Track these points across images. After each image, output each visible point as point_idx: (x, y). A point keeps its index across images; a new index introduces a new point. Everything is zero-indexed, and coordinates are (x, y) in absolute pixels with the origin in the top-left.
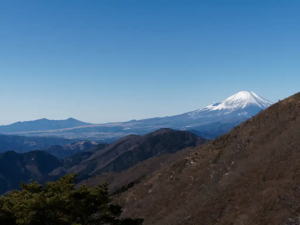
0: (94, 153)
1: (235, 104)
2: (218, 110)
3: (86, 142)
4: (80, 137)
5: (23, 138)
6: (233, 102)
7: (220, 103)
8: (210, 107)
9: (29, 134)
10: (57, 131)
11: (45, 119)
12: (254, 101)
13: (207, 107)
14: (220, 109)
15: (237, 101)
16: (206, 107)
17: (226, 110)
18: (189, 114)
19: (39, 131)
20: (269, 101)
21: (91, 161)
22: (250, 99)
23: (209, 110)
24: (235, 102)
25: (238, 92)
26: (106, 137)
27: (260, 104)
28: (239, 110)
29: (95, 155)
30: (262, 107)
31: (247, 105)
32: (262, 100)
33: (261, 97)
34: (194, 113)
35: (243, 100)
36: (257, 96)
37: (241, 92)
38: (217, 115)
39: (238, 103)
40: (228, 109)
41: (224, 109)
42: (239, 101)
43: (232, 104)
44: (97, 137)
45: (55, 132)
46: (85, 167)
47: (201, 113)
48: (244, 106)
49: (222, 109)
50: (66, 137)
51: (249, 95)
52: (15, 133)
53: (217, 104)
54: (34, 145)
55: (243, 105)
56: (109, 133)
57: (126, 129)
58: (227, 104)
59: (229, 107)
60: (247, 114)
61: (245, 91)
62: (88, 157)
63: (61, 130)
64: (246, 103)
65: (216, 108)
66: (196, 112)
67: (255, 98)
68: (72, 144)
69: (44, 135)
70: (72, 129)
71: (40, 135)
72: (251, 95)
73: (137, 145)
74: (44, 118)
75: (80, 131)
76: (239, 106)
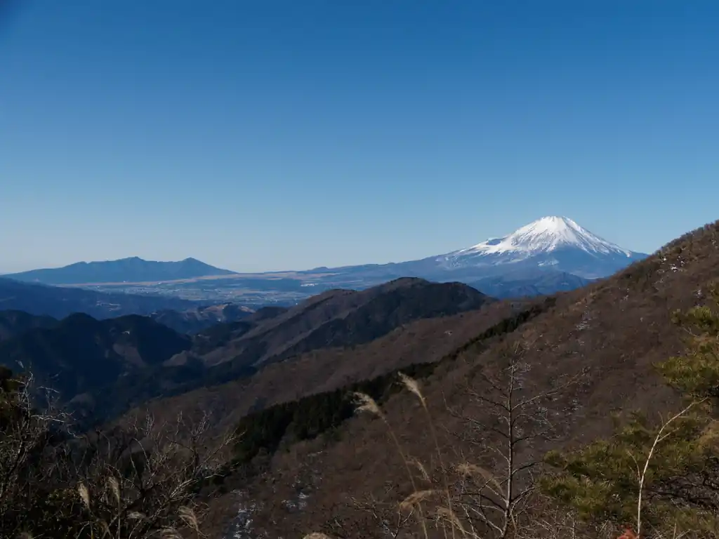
0: (256, 326)
1: (533, 241)
2: (497, 253)
3: (229, 306)
4: (211, 297)
5: (92, 295)
6: (531, 237)
7: (503, 240)
8: (481, 246)
9: (102, 287)
10: (162, 284)
11: (137, 258)
12: (572, 238)
13: (476, 246)
14: (502, 251)
15: (538, 236)
16: (474, 247)
17: (515, 254)
18: (437, 260)
19: (125, 283)
20: (603, 239)
21: (252, 339)
22: (565, 235)
23: (479, 253)
24: (532, 239)
25: (539, 219)
26: (266, 299)
27: (585, 244)
28: (541, 255)
29: (258, 329)
30: (589, 249)
31: (557, 245)
32: (588, 236)
33: (588, 231)
34: (449, 258)
35: (550, 234)
36: (578, 229)
37: (547, 218)
38: (497, 264)
39: (538, 242)
40: (517, 252)
41: (511, 252)
42: (541, 237)
43: (527, 242)
44: (247, 298)
45: (158, 286)
46: (240, 352)
47: (462, 257)
48: (551, 249)
49: (506, 253)
50: (182, 297)
51: (564, 226)
52: (76, 285)
53: (495, 242)
54: (118, 309)
55: (549, 246)
56: (273, 292)
57: (306, 285)
58: (516, 241)
59: (520, 249)
60: (558, 264)
61: (555, 217)
62: (244, 333)
63: (171, 282)
64: (555, 242)
65: (493, 249)
66: (451, 255)
67: (574, 231)
68: (200, 309)
69: (135, 291)
70: (193, 280)
71: (127, 291)
72: (568, 225)
73: (354, 310)
74: (134, 256)
75: (212, 285)
76: (540, 248)
